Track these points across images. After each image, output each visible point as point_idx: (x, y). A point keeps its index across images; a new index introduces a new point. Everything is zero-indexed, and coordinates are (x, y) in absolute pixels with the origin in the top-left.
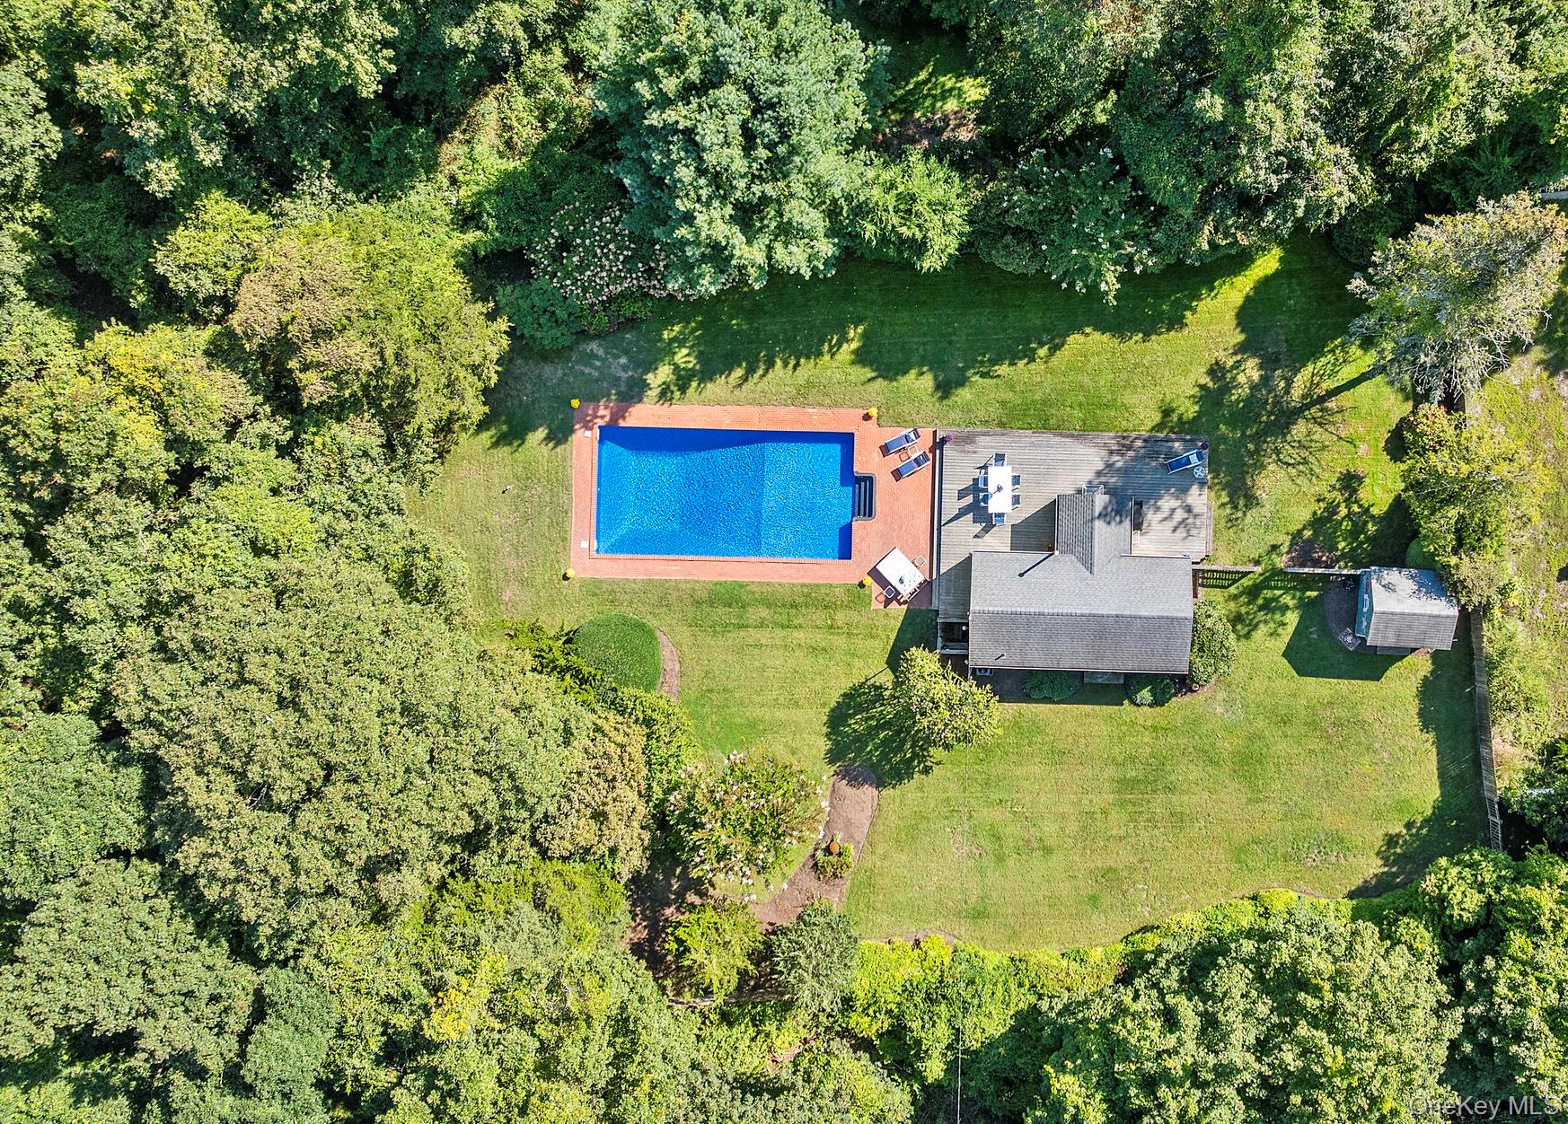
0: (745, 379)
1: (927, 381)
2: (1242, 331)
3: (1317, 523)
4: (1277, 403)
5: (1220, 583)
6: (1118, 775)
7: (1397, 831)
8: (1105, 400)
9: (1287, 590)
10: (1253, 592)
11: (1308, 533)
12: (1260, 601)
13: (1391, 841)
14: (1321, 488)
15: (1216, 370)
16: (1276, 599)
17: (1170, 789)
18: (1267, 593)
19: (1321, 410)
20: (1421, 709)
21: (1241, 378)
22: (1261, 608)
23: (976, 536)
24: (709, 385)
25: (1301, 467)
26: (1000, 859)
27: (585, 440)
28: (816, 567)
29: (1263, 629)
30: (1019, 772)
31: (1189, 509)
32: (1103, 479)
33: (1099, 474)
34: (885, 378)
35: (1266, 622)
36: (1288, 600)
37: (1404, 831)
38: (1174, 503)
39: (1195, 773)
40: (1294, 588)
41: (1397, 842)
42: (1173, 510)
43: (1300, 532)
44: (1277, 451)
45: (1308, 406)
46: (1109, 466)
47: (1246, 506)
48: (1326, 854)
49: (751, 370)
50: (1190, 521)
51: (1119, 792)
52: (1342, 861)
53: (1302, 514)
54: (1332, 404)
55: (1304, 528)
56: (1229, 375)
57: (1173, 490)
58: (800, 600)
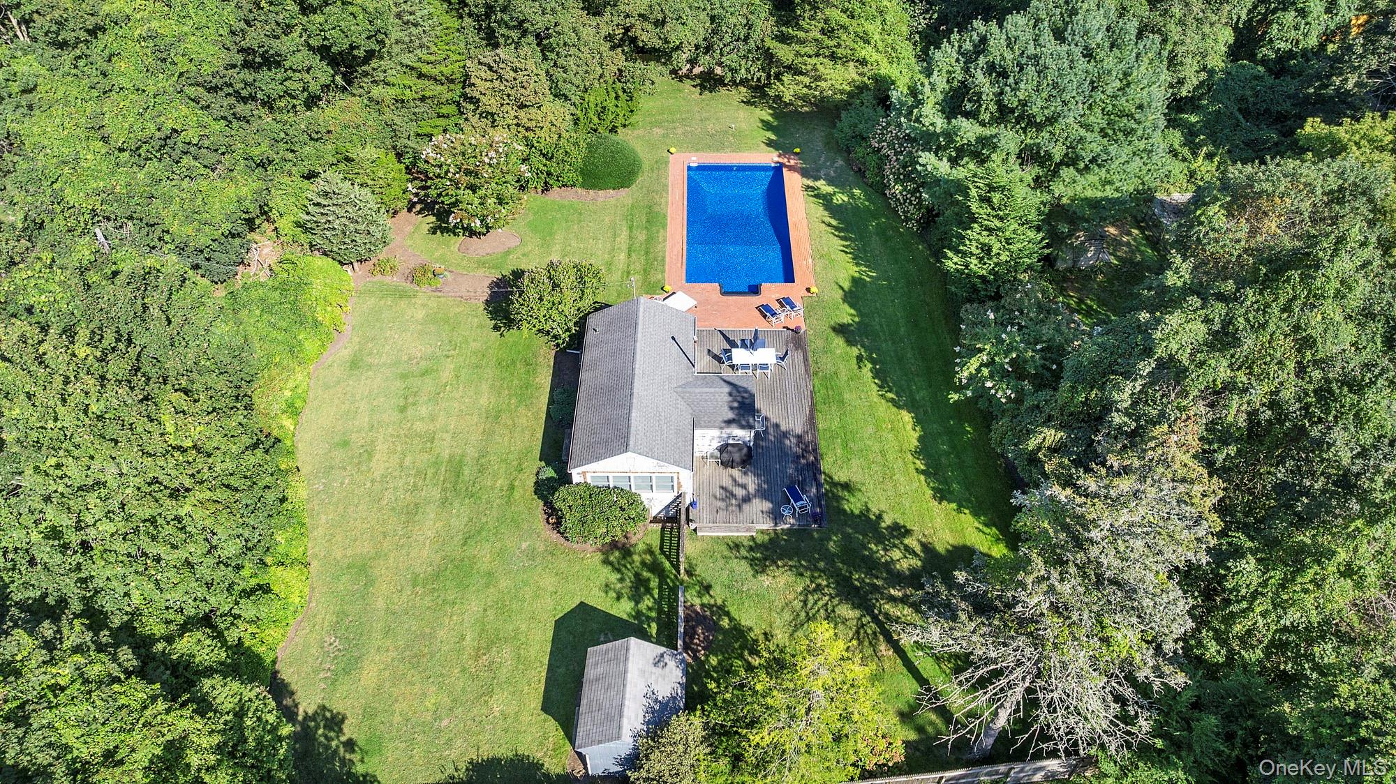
0: (829, 225)
1: (846, 320)
2: (948, 551)
3: (738, 632)
4: (875, 588)
5: (667, 544)
6: (467, 459)
7: (346, 730)
8: (852, 445)
9: (658, 602)
10: (655, 568)
11: (725, 623)
12: (646, 574)
13: (335, 722)
14: (781, 637)
15: (900, 531)
16: (648, 591)
17: (444, 502)
18: (654, 583)
19: (874, 633)
20: (499, 760)
21: (896, 554)
22: (637, 575)
23: (709, 351)
24: (821, 208)
25: (803, 614)
26: (404, 377)
27: (771, 157)
28: (679, 265)
29: (614, 577)
30: (485, 387)
31: (747, 499)
32: (771, 430)
33: (777, 426)
34: (845, 296)
35: (622, 580)
36: (647, 602)
37: (343, 739)
38: (752, 488)
39: (458, 523)
40: (660, 611)
41: (332, 729)
42: (744, 487)
43: (728, 614)
44: (819, 588)
45: (875, 619)
46: (785, 435)
47: (753, 559)
48: (336, 657)
49: (836, 228)
50: (734, 501)
51: (450, 461)
52: (322, 675)
53: (749, 618)
54: (883, 647)
55: (731, 619)
56: (897, 542)
57: (765, 486)
58: (651, 256)
